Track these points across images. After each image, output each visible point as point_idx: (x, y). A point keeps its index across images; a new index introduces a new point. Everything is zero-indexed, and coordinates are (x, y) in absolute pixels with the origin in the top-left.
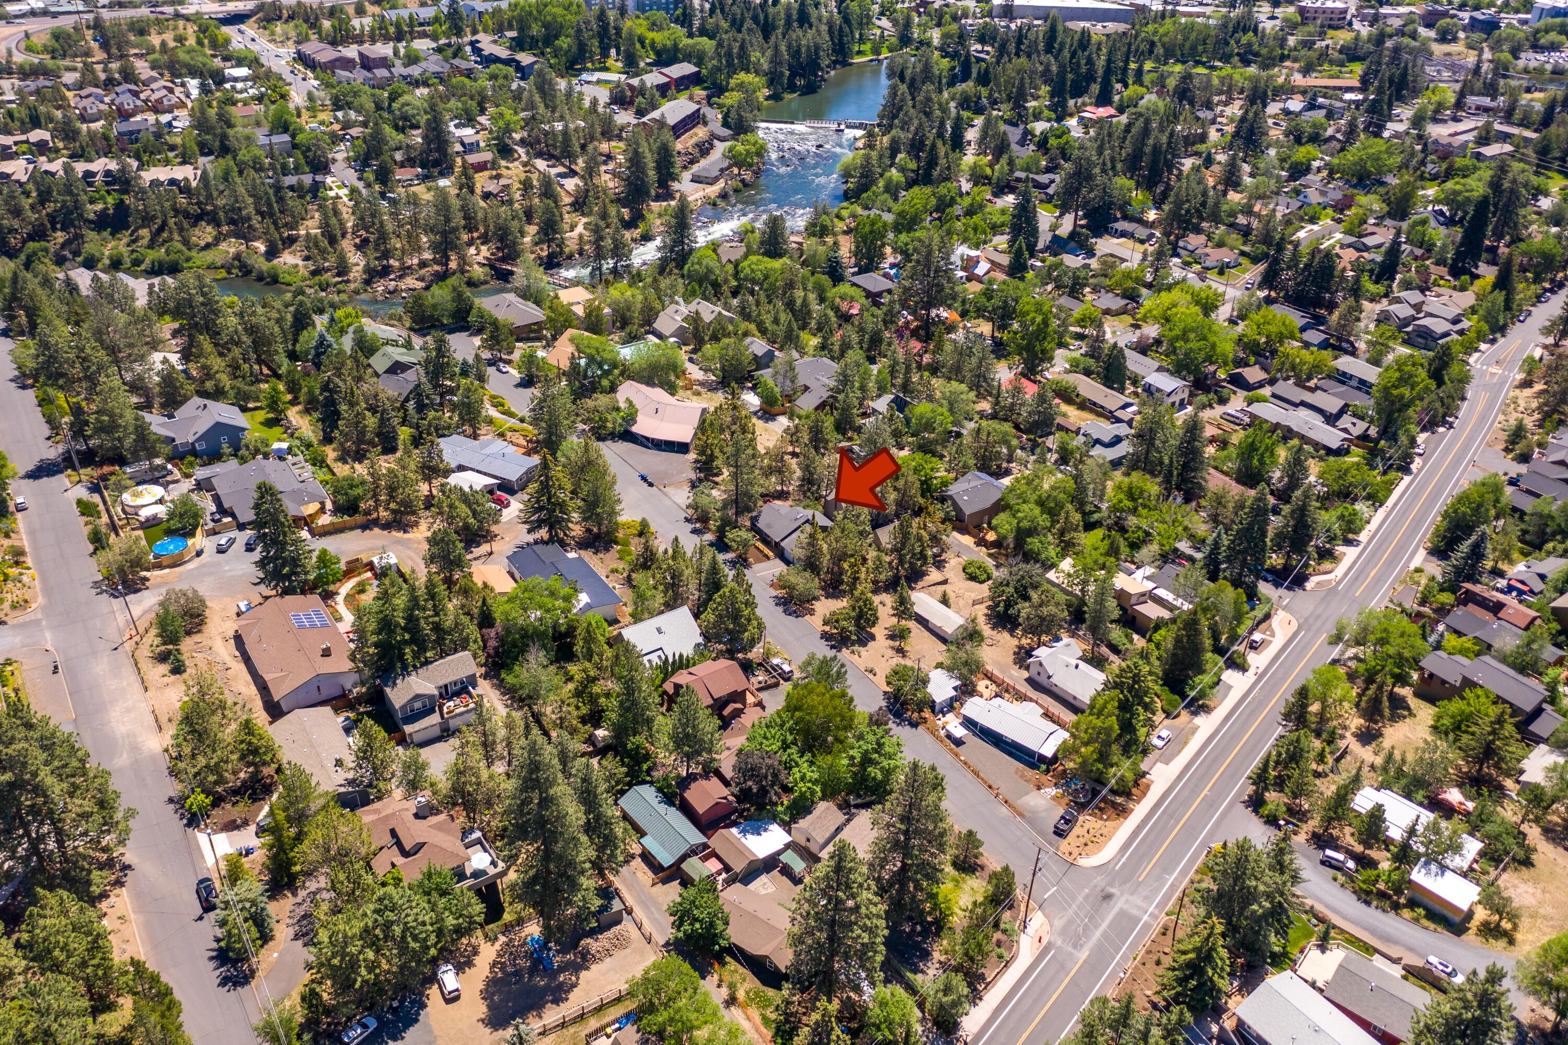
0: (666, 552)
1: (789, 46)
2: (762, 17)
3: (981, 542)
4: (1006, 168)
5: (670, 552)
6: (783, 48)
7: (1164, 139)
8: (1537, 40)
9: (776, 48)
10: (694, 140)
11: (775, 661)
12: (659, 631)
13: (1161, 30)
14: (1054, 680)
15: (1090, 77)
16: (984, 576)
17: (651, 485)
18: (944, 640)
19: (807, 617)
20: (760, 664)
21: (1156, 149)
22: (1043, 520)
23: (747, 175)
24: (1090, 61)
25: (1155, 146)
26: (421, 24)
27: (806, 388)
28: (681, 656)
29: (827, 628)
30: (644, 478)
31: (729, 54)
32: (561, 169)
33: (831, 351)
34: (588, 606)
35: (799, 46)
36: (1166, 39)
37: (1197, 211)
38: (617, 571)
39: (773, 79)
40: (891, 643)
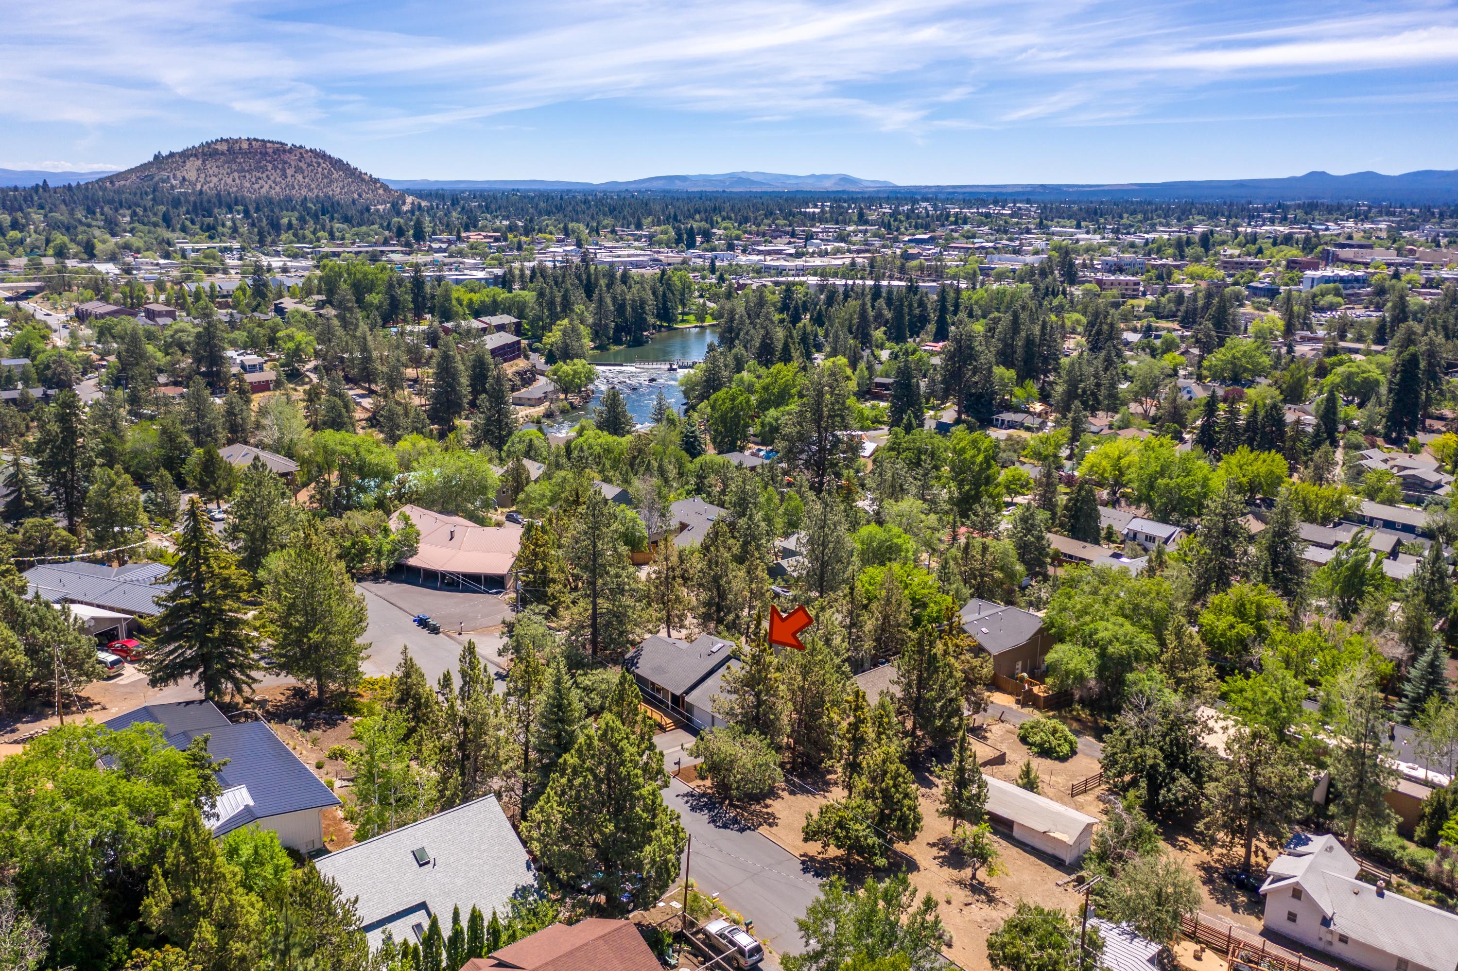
0: (446, 681)
1: (614, 299)
2: (584, 277)
3: (1028, 700)
4: (866, 373)
5: (457, 682)
6: (608, 300)
7: (1037, 330)
8: (1315, 303)
9: (601, 301)
10: (515, 369)
11: (714, 927)
12: (421, 860)
13: (975, 297)
14: (1341, 925)
15: (924, 320)
16: (1066, 748)
17: (435, 630)
18: (1057, 862)
19: (764, 829)
20: (679, 937)
21: (1029, 342)
22: (1147, 642)
23: (576, 400)
24: (921, 304)
25: (1028, 336)
26: (224, 296)
27: (683, 527)
28: (475, 918)
29: (814, 848)
30: (422, 623)
31: (552, 304)
32: (360, 391)
33: (709, 494)
34: (247, 816)
35: (624, 300)
36: (982, 302)
38: (343, 755)
39: (597, 333)
40: (954, 873)
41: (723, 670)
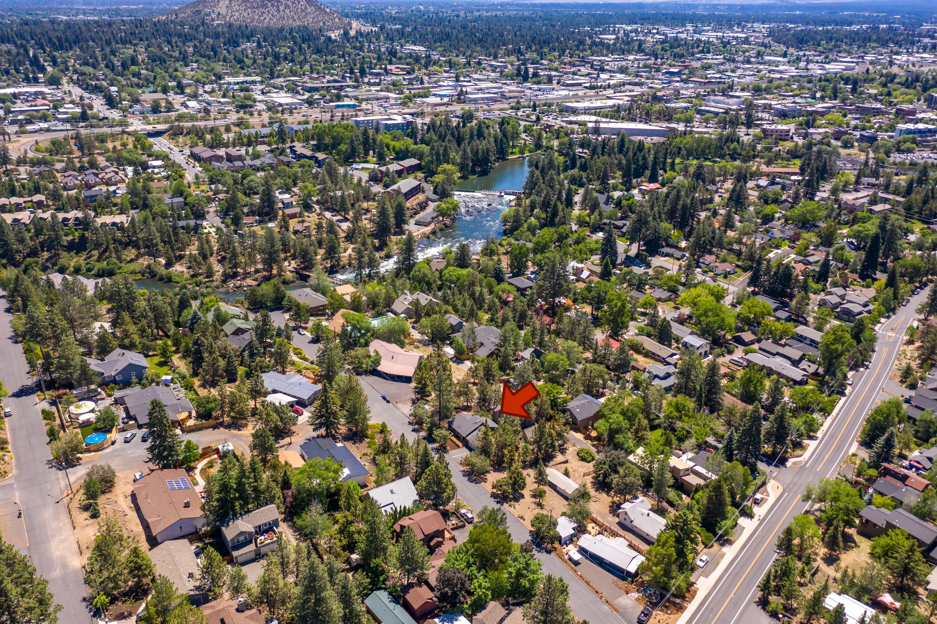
0: (397, 443)
1: (472, 150)
2: (456, 133)
3: (588, 437)
4: (598, 217)
5: (399, 443)
6: (469, 150)
7: (689, 201)
8: (899, 147)
9: (465, 151)
10: (417, 201)
11: (463, 511)
12: (392, 492)
13: (684, 141)
14: (635, 523)
15: (645, 167)
16: (590, 458)
17: (388, 402)
18: (566, 498)
19: (483, 484)
20: (453, 513)
21: (684, 207)
22: (625, 424)
23: (448, 221)
24: (644, 158)
26: (262, 137)
27: (482, 344)
28: (405, 508)
29: (495, 491)
30: (384, 398)
31: (438, 154)
32: (339, 217)
33: (496, 322)
34: (349, 477)
35: (478, 149)
36: (687, 146)
37: (710, 242)
38: (367, 455)
39: (463, 167)
40: (534, 500)
41: (477, 431)
